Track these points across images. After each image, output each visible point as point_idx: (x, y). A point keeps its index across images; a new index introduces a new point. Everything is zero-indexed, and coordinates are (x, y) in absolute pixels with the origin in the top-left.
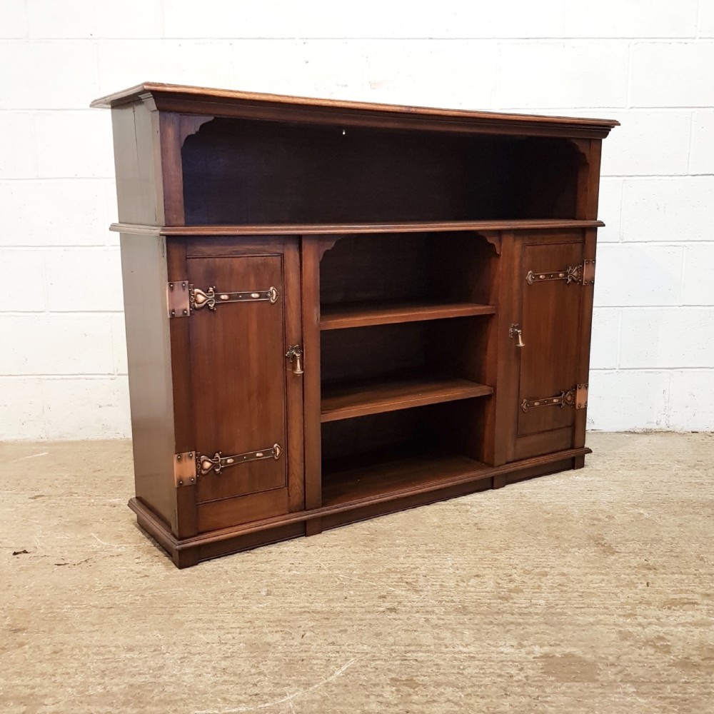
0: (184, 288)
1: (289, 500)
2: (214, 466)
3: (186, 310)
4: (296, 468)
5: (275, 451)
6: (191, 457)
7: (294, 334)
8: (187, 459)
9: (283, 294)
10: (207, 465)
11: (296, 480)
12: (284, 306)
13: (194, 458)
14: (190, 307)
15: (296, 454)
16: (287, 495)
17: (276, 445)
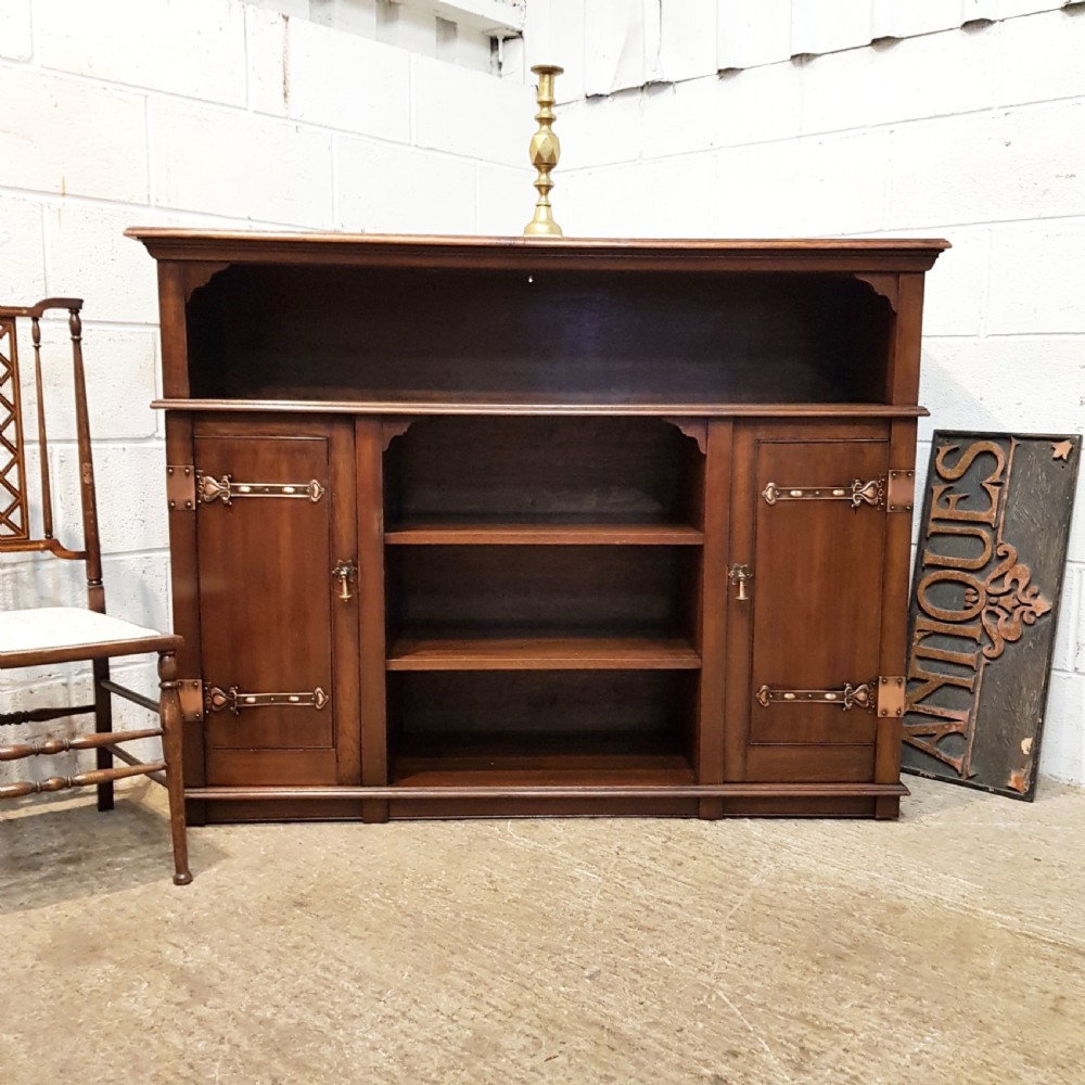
0: (187, 474)
1: (338, 768)
2: (229, 703)
3: (189, 501)
4: (349, 725)
5: (317, 698)
6: (196, 687)
7: (345, 545)
8: (191, 688)
9: (330, 490)
10: (220, 700)
11: (348, 742)
12: (332, 506)
13: (200, 688)
14: (197, 498)
15: (348, 707)
16: (335, 761)
17: (319, 689)
